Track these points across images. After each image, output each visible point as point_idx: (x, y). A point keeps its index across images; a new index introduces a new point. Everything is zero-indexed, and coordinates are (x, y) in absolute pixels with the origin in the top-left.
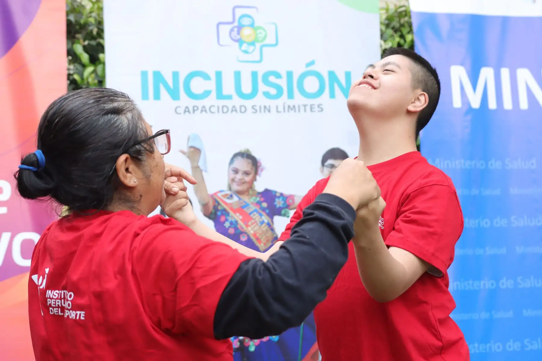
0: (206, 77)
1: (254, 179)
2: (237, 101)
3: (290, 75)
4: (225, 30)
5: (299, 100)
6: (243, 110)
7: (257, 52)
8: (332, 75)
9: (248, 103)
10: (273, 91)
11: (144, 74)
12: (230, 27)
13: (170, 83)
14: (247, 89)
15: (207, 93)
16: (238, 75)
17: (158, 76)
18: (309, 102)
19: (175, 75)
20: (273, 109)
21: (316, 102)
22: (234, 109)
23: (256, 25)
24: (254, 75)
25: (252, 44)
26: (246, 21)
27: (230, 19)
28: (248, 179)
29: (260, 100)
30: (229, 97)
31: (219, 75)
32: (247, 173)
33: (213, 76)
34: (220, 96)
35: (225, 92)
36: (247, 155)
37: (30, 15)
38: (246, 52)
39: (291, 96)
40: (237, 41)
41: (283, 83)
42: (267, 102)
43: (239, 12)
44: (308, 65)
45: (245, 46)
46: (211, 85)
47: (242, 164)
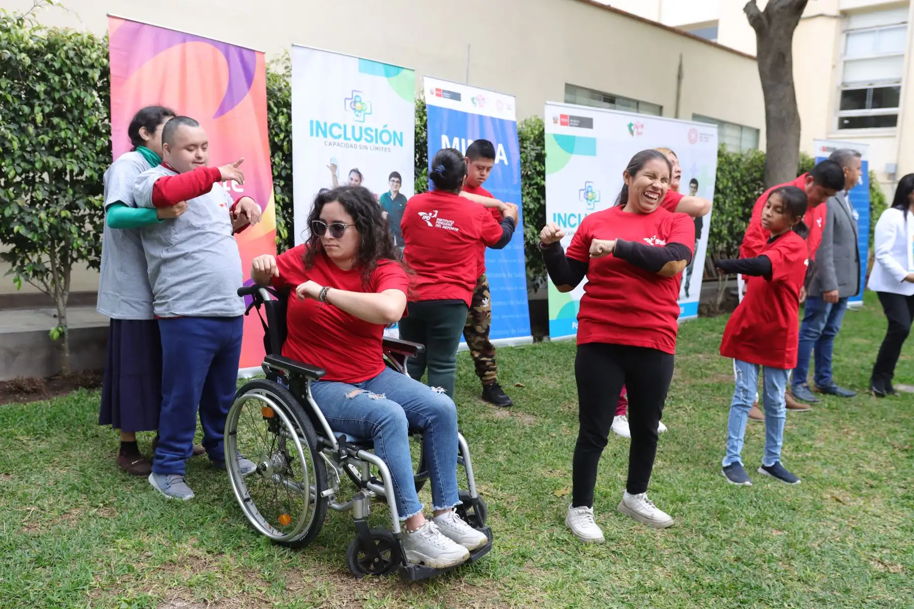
0: (339, 127)
1: (360, 183)
2: (353, 142)
3: (376, 130)
4: (348, 102)
5: (380, 144)
6: (355, 147)
7: (362, 116)
8: (395, 133)
9: (358, 143)
10: (369, 138)
11: (312, 122)
12: (351, 101)
13: (323, 128)
14: (357, 136)
15: (339, 136)
16: (353, 127)
17: (318, 123)
18: (385, 146)
19: (325, 124)
20: (369, 148)
21: (387, 146)
22: (351, 146)
23: (362, 101)
24: (361, 128)
25: (360, 112)
26: (358, 99)
27: (351, 97)
28: (357, 183)
29: (363, 142)
30: (349, 139)
31: (345, 126)
32: (356, 181)
33: (343, 127)
34: (346, 138)
35: (348, 137)
36: (356, 171)
38: (357, 116)
39: (377, 142)
40: (354, 109)
41: (373, 134)
42: (366, 144)
43: (355, 94)
44: (384, 127)
45: (357, 113)
46: (341, 132)
47: (355, 176)
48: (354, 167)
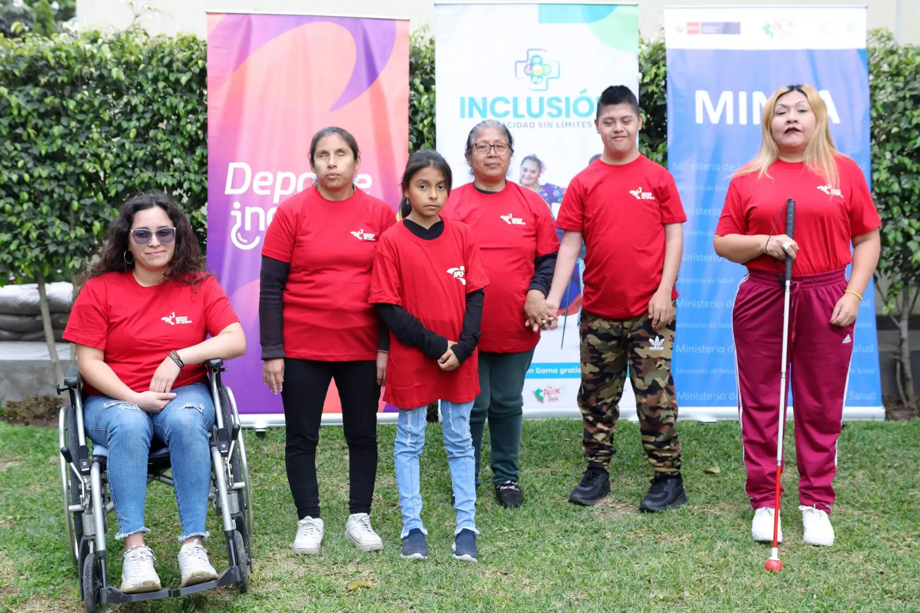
0: (506, 101)
1: (539, 176)
2: (528, 119)
3: (568, 99)
4: (521, 66)
5: (574, 118)
6: (532, 125)
7: (544, 83)
9: (536, 121)
10: (555, 112)
11: (462, 99)
12: (525, 64)
13: (480, 105)
14: (535, 109)
16: (529, 100)
17: (472, 100)
18: (581, 120)
19: (485, 100)
20: (554, 125)
21: (586, 119)
22: (526, 125)
23: (544, 63)
24: (541, 100)
25: (541, 77)
26: (537, 60)
27: (525, 59)
28: (534, 175)
29: (545, 118)
30: (522, 116)
31: (515, 100)
32: (533, 172)
33: (511, 101)
34: (516, 115)
35: (520, 112)
36: (534, 159)
37: (385, 59)
38: (535, 83)
39: (568, 115)
40: (528, 75)
41: (562, 105)
42: (550, 120)
43: (532, 54)
44: (582, 92)
45: (535, 79)
46: (510, 107)
47: (530, 165)
48: (530, 153)
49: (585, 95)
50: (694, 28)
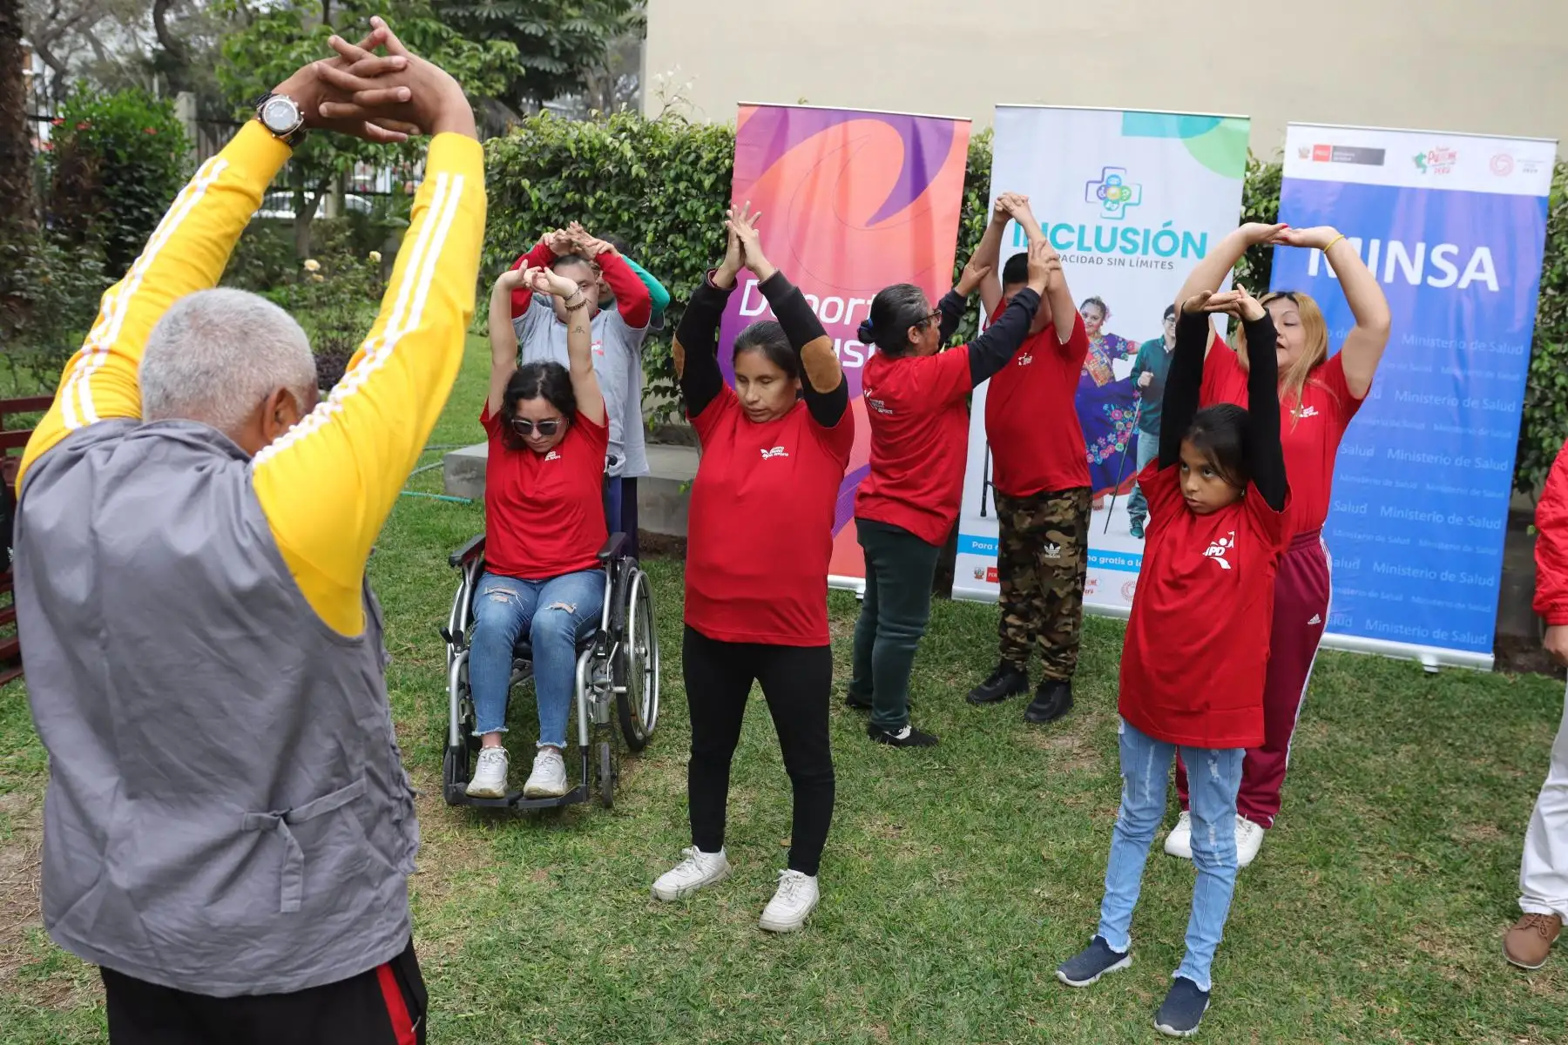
0: (1070, 229)
1: (1101, 324)
2: (1096, 253)
3: (1147, 232)
4: (1093, 188)
5: (1152, 256)
6: (1099, 261)
7: (1120, 209)
8: (1187, 235)
9: (1105, 256)
10: (1129, 247)
12: (1098, 185)
14: (1105, 242)
15: (1069, 245)
16: (1099, 230)
18: (1161, 259)
20: (1127, 263)
21: (1167, 259)
22: (1092, 260)
23: (1123, 184)
24: (1114, 230)
25: (1117, 202)
26: (1114, 181)
27: (1099, 179)
28: (1095, 323)
29: (1116, 254)
30: (1089, 249)
31: (1082, 228)
32: (1094, 318)
33: (1077, 229)
34: (1081, 247)
35: (1086, 244)
36: (1097, 302)
38: (1109, 209)
39: (1145, 252)
40: (1103, 198)
41: (1140, 239)
42: (1121, 255)
43: (1108, 173)
44: (1166, 225)
45: (1109, 204)
46: (1074, 237)
47: (1092, 309)
48: (1093, 296)
49: (1167, 228)
50: (1323, 153)
